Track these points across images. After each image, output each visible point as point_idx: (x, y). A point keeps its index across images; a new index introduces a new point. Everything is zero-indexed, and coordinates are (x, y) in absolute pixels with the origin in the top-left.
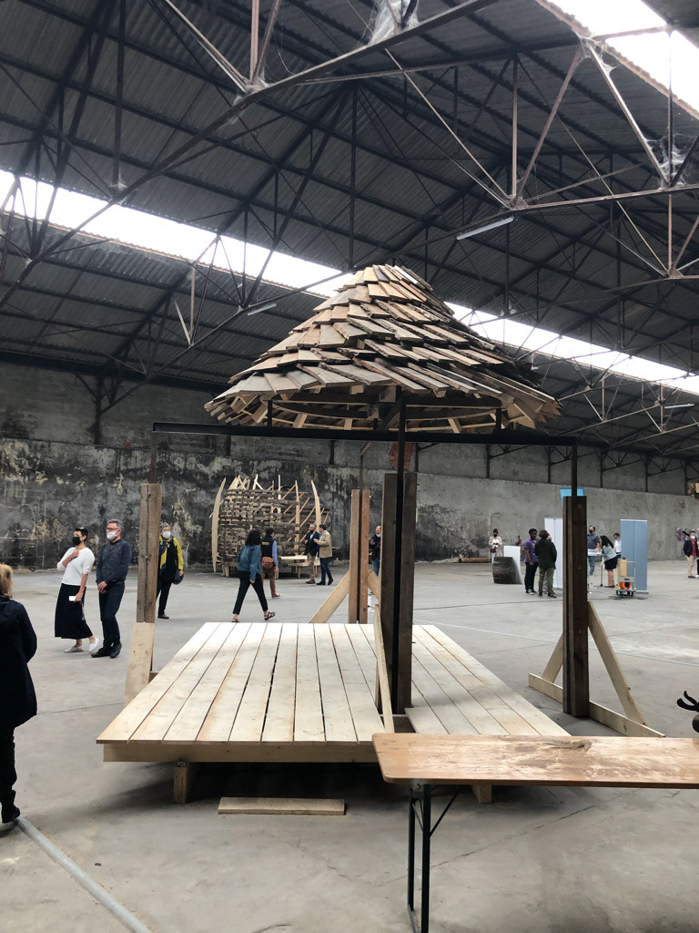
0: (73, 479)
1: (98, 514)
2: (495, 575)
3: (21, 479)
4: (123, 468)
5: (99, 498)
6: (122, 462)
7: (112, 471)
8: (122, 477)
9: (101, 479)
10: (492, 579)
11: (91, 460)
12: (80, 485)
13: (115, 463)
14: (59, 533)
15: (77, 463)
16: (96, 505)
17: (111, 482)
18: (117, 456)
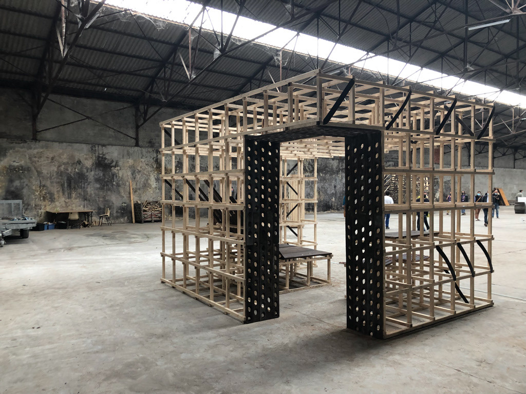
0: (326, 174)
1: (334, 188)
2: (515, 210)
3: (309, 174)
4: (341, 168)
5: (334, 181)
6: (341, 165)
7: (337, 170)
8: (341, 172)
9: (334, 173)
10: (514, 211)
11: (331, 165)
12: (328, 176)
13: (338, 166)
14: (322, 197)
15: (326, 167)
16: (333, 184)
17: (337, 174)
18: (339, 163)
